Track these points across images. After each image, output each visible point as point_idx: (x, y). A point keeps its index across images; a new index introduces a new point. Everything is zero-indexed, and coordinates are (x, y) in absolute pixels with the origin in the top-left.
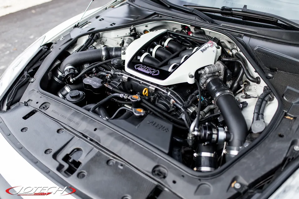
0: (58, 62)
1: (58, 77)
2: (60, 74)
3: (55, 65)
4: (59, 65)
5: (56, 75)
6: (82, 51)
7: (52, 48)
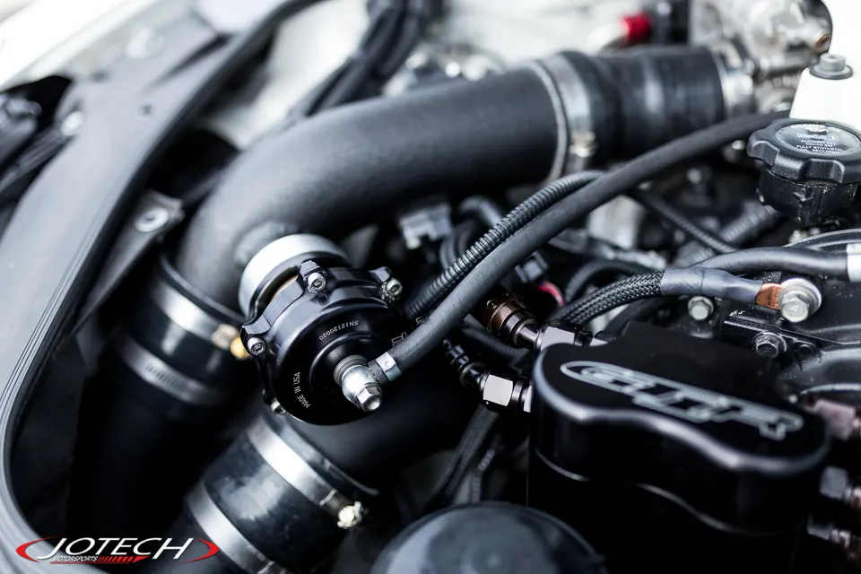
0: (158, 217)
1: (169, 345)
2: (184, 315)
3: (134, 247)
4: (172, 242)
5: (150, 327)
6: (355, 96)
7: (76, 108)
